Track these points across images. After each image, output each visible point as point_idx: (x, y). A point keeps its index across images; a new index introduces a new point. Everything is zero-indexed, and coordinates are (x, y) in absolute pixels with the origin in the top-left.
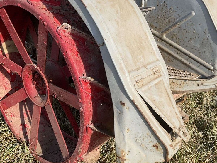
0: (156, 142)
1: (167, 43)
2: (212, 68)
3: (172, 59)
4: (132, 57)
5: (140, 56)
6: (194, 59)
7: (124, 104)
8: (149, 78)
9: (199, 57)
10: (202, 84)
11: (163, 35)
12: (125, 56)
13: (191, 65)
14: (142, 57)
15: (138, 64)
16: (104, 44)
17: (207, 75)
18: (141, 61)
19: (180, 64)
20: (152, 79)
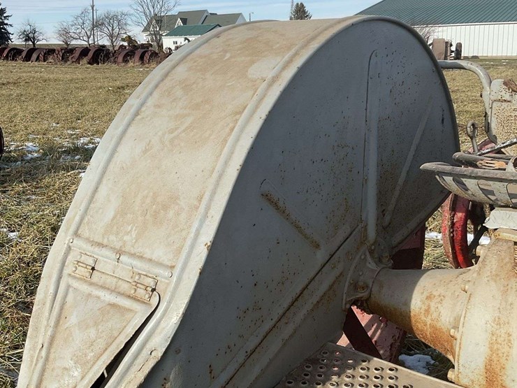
4: (112, 220)
5: (132, 229)
8: (114, 283)
12: (100, 208)
14: (134, 234)
15: (112, 238)
18: (125, 238)
20: (121, 290)
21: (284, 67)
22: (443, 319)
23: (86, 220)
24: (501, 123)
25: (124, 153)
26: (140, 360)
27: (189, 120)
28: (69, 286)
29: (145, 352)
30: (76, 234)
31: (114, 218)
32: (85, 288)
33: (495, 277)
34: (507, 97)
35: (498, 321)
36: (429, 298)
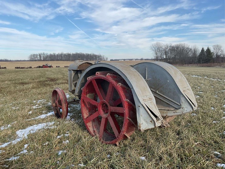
0: (151, 120)
1: (159, 94)
2: (179, 104)
3: (162, 102)
6: (171, 101)
7: (139, 106)
9: (173, 100)
10: (176, 112)
11: (156, 91)
13: (170, 104)
16: (133, 88)
17: (178, 108)
19: (166, 104)
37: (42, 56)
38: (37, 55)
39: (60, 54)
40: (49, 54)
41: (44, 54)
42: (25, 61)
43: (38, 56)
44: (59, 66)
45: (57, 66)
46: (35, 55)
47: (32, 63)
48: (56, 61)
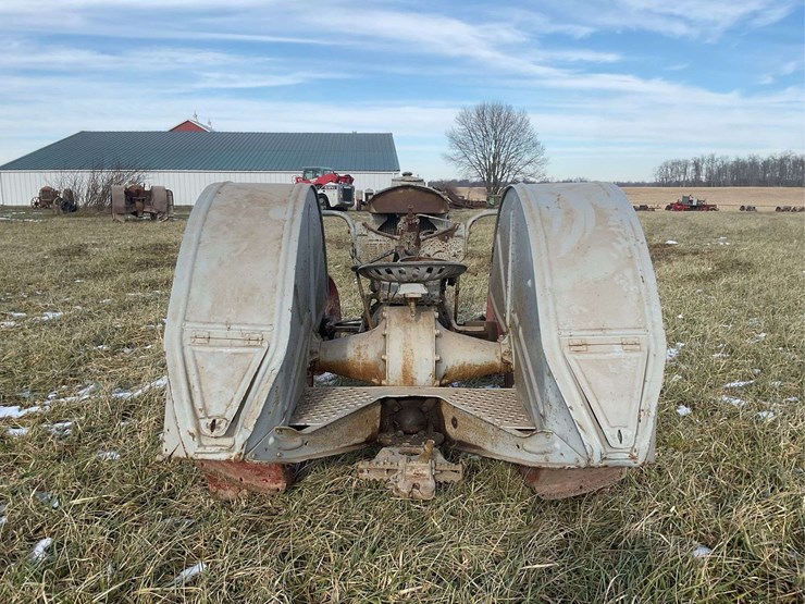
5: (231, 310)
8: (229, 342)
14: (234, 313)
15: (217, 317)
18: (228, 316)
20: (237, 344)
21: (294, 211)
22: (370, 357)
23: (189, 311)
24: (363, 249)
25: (202, 267)
26: (266, 377)
27: (244, 246)
28: (193, 352)
29: (268, 372)
30: (185, 320)
31: (212, 306)
32: (208, 349)
33: (398, 324)
34: (365, 233)
35: (405, 345)
36: (359, 348)
37: (704, 166)
38: (686, 165)
39: (778, 158)
40: (734, 159)
41: (713, 159)
42: (643, 185)
43: (691, 169)
44: (752, 205)
45: (746, 205)
46: (678, 163)
47: (662, 191)
48: (756, 186)
